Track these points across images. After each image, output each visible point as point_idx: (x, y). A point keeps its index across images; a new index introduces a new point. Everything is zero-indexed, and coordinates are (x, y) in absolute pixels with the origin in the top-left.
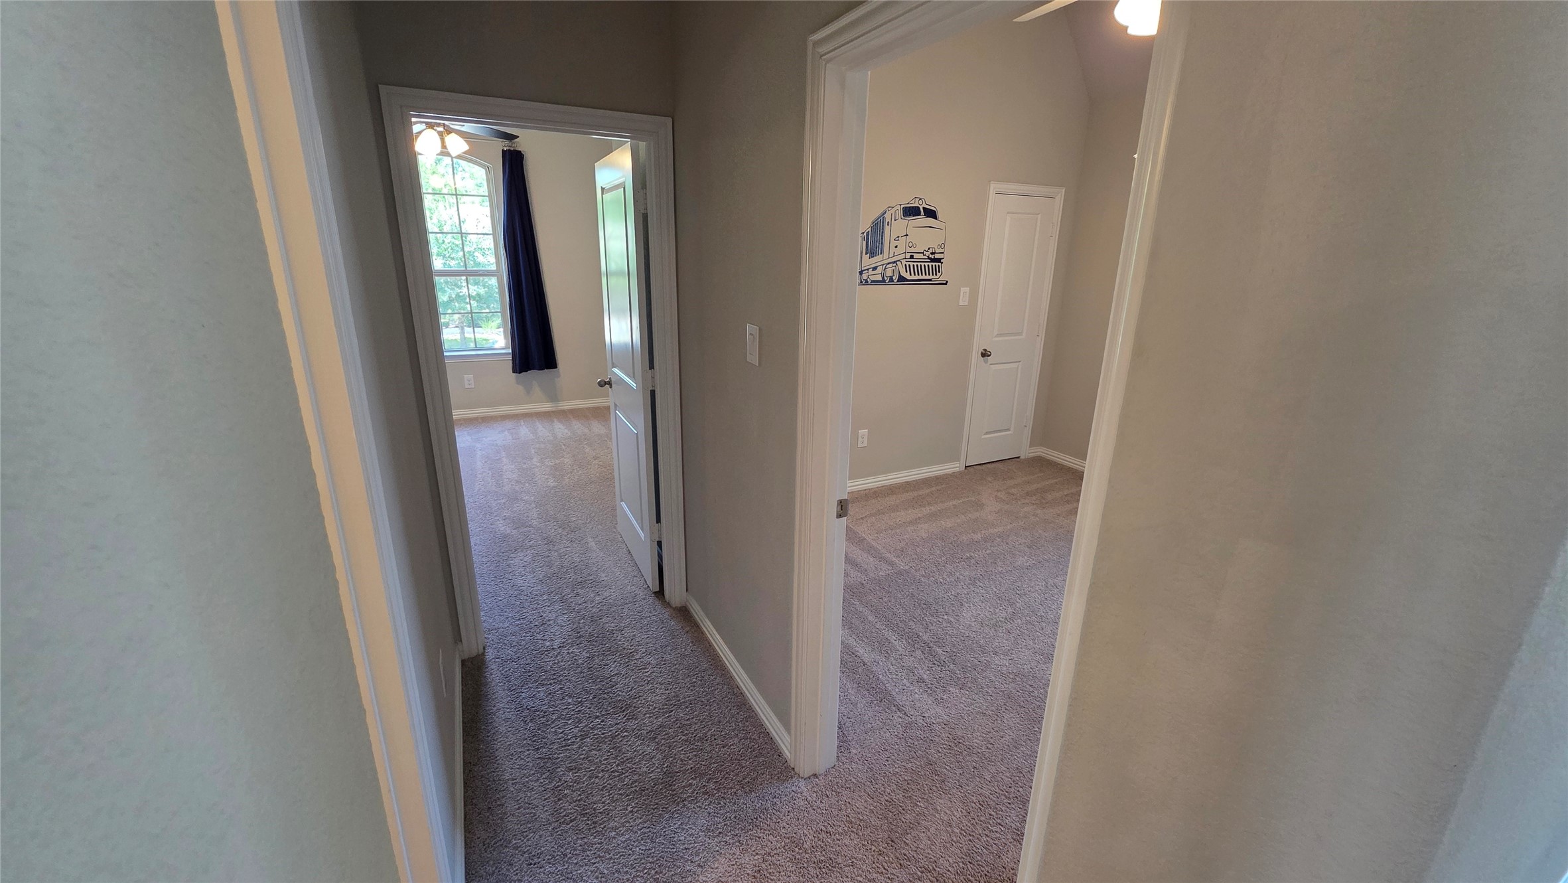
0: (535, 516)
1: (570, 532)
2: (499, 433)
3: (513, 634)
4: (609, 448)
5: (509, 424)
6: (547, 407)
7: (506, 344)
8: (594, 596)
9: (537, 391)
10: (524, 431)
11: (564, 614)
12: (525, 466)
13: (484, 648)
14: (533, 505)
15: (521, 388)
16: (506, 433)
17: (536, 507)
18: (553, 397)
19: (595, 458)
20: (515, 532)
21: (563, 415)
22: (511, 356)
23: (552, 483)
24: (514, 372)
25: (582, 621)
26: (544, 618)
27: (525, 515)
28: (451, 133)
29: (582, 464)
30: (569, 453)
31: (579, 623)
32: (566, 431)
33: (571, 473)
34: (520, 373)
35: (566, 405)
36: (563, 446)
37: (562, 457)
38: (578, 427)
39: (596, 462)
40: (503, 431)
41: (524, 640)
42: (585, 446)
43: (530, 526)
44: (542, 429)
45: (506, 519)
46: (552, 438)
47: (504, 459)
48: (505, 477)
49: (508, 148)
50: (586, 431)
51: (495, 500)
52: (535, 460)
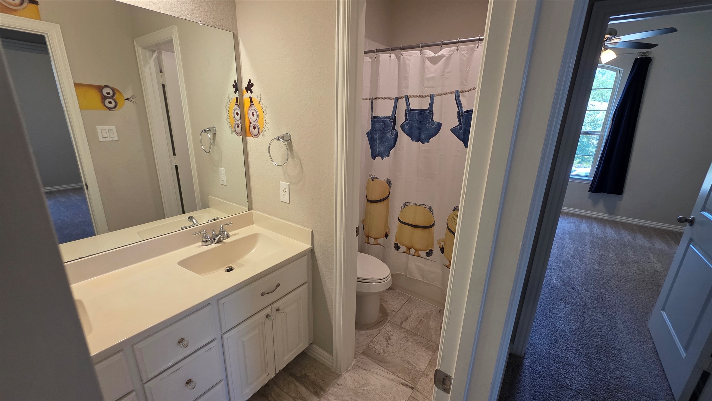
0: (579, 283)
1: (603, 307)
2: (568, 223)
3: (546, 358)
4: (650, 258)
5: (575, 220)
6: (605, 216)
7: (590, 173)
8: (614, 369)
9: (601, 205)
10: (584, 226)
11: (585, 367)
12: (579, 248)
13: (525, 354)
14: (579, 276)
15: (590, 201)
16: (572, 224)
17: (581, 278)
18: (611, 211)
19: (636, 262)
20: (562, 287)
21: (615, 224)
22: (591, 182)
23: (596, 266)
24: (590, 191)
25: (599, 383)
26: (570, 360)
27: (573, 280)
28: (607, 49)
29: (623, 262)
30: (614, 251)
31: (596, 383)
32: (615, 235)
33: (613, 265)
34: (593, 193)
35: (620, 219)
36: (610, 245)
37: (609, 252)
38: (626, 236)
39: (636, 265)
40: (570, 223)
41: (551, 367)
42: (629, 250)
43: (574, 289)
44: (597, 229)
45: (559, 277)
46: (603, 237)
47: (567, 239)
48: (565, 250)
49: (640, 57)
50: (632, 240)
51: (555, 262)
52: (588, 247)
